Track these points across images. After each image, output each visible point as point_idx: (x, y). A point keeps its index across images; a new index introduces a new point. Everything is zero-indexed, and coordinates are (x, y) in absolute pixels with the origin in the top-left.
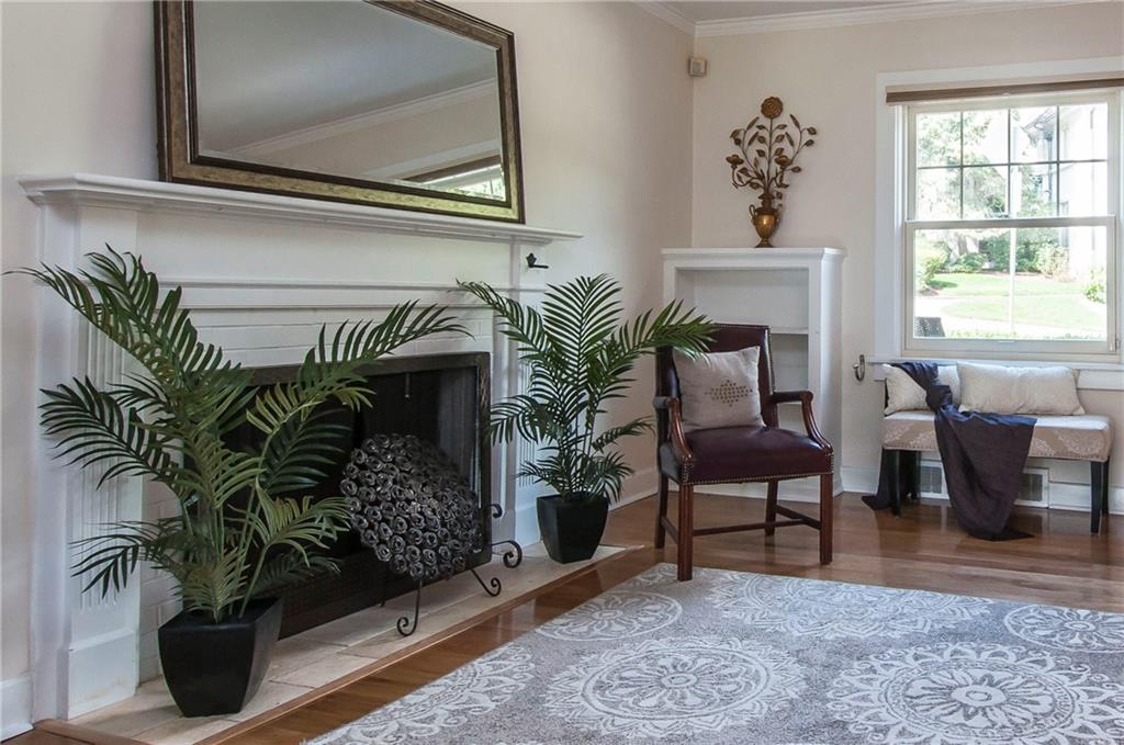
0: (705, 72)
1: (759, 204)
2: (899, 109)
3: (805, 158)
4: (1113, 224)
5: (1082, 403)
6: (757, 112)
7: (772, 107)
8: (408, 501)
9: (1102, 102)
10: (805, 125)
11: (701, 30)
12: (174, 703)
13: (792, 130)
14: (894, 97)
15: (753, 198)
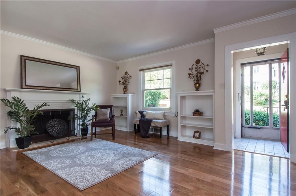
0: (119, 69)
1: (124, 87)
2: (142, 72)
3: (130, 80)
4: (170, 89)
5: (164, 118)
6: (124, 74)
7: (126, 73)
8: (56, 127)
9: (169, 69)
10: (130, 75)
11: (118, 62)
12: (18, 147)
13: (129, 76)
14: (140, 70)
15: (123, 87)
